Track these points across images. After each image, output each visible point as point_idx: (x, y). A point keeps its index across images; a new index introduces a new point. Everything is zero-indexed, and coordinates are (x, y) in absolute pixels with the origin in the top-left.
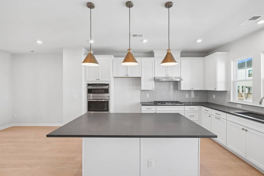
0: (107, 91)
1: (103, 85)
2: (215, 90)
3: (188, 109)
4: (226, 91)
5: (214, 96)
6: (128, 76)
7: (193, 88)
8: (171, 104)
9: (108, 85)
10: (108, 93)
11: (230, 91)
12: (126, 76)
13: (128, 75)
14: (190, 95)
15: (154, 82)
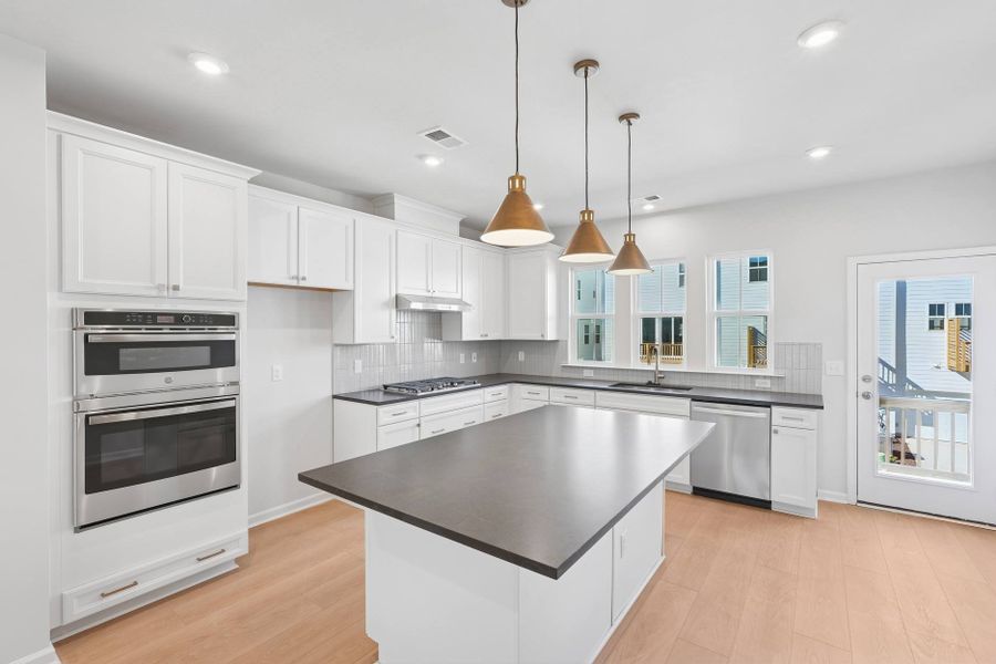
0: (224, 355)
1: (198, 319)
2: (541, 339)
3: (489, 398)
4: (557, 341)
5: (521, 356)
6: (302, 284)
7: (486, 336)
8: (449, 389)
9: (230, 320)
10: (233, 364)
11: (566, 341)
12: (294, 283)
13: (304, 279)
14: (468, 357)
15: (394, 311)
